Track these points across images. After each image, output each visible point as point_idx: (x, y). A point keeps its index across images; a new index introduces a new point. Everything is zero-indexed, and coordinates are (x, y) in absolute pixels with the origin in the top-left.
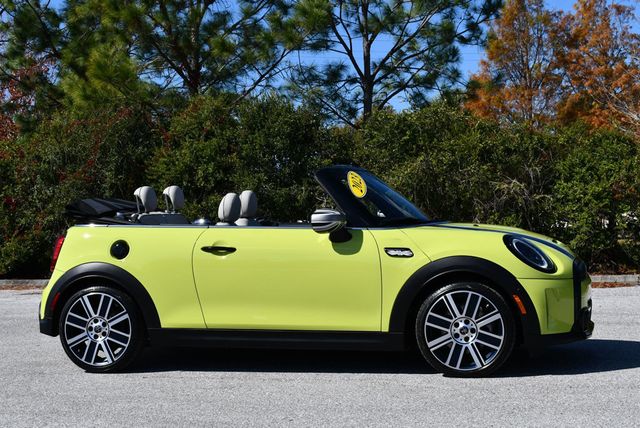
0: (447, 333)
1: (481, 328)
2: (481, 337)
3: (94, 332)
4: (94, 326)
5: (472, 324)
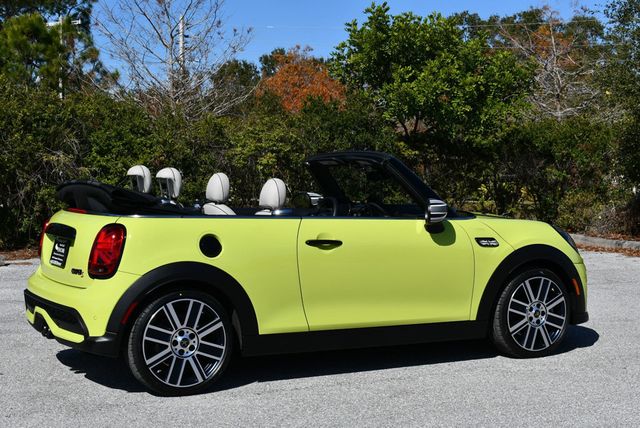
0: (524, 317)
1: (550, 311)
2: (550, 319)
3: (179, 347)
4: (179, 339)
5: (542, 308)
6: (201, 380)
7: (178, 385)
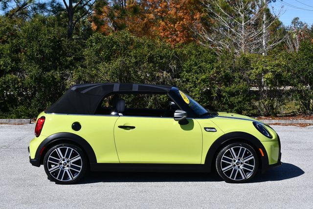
0: (230, 164)
1: (245, 162)
2: (245, 166)
3: (62, 165)
4: (63, 162)
5: (241, 161)
6: (71, 179)
7: (62, 180)
